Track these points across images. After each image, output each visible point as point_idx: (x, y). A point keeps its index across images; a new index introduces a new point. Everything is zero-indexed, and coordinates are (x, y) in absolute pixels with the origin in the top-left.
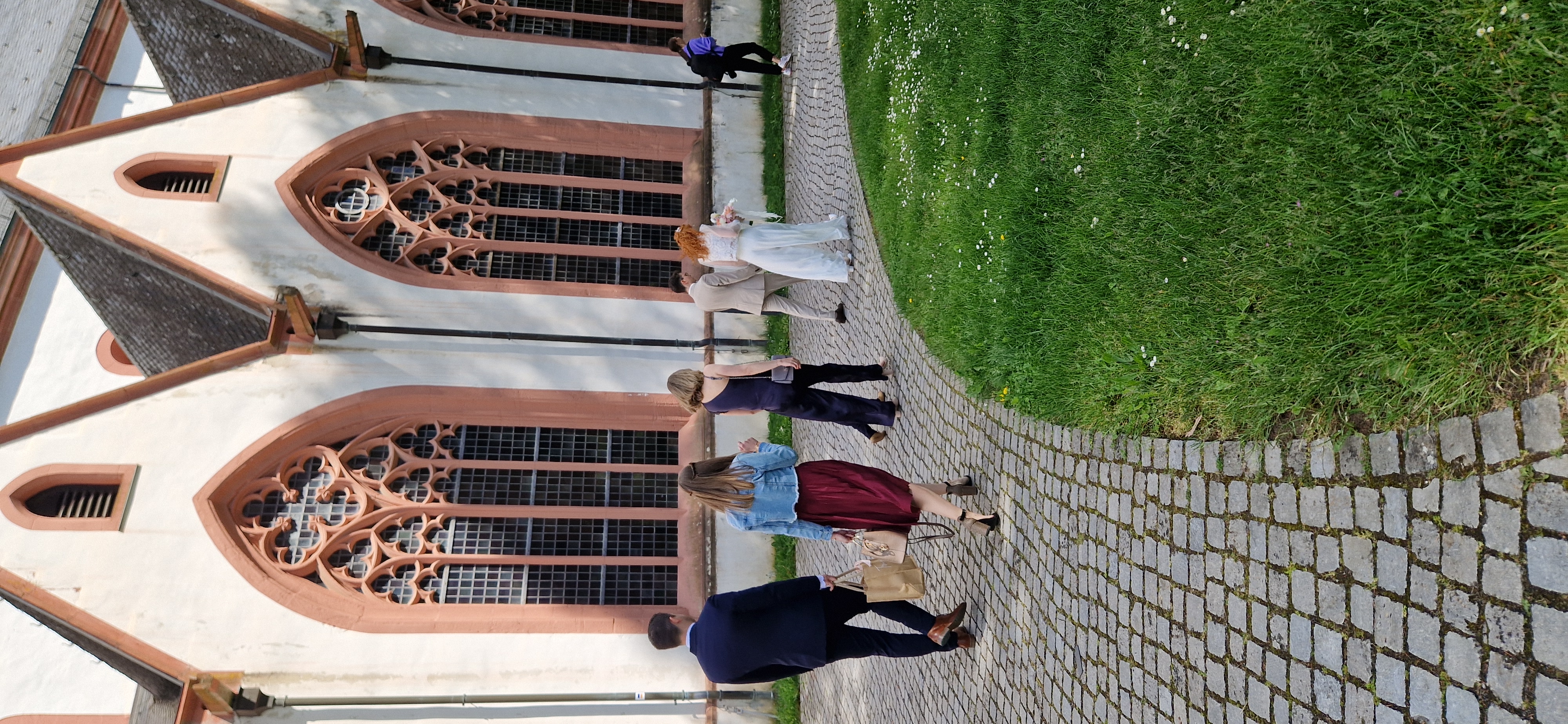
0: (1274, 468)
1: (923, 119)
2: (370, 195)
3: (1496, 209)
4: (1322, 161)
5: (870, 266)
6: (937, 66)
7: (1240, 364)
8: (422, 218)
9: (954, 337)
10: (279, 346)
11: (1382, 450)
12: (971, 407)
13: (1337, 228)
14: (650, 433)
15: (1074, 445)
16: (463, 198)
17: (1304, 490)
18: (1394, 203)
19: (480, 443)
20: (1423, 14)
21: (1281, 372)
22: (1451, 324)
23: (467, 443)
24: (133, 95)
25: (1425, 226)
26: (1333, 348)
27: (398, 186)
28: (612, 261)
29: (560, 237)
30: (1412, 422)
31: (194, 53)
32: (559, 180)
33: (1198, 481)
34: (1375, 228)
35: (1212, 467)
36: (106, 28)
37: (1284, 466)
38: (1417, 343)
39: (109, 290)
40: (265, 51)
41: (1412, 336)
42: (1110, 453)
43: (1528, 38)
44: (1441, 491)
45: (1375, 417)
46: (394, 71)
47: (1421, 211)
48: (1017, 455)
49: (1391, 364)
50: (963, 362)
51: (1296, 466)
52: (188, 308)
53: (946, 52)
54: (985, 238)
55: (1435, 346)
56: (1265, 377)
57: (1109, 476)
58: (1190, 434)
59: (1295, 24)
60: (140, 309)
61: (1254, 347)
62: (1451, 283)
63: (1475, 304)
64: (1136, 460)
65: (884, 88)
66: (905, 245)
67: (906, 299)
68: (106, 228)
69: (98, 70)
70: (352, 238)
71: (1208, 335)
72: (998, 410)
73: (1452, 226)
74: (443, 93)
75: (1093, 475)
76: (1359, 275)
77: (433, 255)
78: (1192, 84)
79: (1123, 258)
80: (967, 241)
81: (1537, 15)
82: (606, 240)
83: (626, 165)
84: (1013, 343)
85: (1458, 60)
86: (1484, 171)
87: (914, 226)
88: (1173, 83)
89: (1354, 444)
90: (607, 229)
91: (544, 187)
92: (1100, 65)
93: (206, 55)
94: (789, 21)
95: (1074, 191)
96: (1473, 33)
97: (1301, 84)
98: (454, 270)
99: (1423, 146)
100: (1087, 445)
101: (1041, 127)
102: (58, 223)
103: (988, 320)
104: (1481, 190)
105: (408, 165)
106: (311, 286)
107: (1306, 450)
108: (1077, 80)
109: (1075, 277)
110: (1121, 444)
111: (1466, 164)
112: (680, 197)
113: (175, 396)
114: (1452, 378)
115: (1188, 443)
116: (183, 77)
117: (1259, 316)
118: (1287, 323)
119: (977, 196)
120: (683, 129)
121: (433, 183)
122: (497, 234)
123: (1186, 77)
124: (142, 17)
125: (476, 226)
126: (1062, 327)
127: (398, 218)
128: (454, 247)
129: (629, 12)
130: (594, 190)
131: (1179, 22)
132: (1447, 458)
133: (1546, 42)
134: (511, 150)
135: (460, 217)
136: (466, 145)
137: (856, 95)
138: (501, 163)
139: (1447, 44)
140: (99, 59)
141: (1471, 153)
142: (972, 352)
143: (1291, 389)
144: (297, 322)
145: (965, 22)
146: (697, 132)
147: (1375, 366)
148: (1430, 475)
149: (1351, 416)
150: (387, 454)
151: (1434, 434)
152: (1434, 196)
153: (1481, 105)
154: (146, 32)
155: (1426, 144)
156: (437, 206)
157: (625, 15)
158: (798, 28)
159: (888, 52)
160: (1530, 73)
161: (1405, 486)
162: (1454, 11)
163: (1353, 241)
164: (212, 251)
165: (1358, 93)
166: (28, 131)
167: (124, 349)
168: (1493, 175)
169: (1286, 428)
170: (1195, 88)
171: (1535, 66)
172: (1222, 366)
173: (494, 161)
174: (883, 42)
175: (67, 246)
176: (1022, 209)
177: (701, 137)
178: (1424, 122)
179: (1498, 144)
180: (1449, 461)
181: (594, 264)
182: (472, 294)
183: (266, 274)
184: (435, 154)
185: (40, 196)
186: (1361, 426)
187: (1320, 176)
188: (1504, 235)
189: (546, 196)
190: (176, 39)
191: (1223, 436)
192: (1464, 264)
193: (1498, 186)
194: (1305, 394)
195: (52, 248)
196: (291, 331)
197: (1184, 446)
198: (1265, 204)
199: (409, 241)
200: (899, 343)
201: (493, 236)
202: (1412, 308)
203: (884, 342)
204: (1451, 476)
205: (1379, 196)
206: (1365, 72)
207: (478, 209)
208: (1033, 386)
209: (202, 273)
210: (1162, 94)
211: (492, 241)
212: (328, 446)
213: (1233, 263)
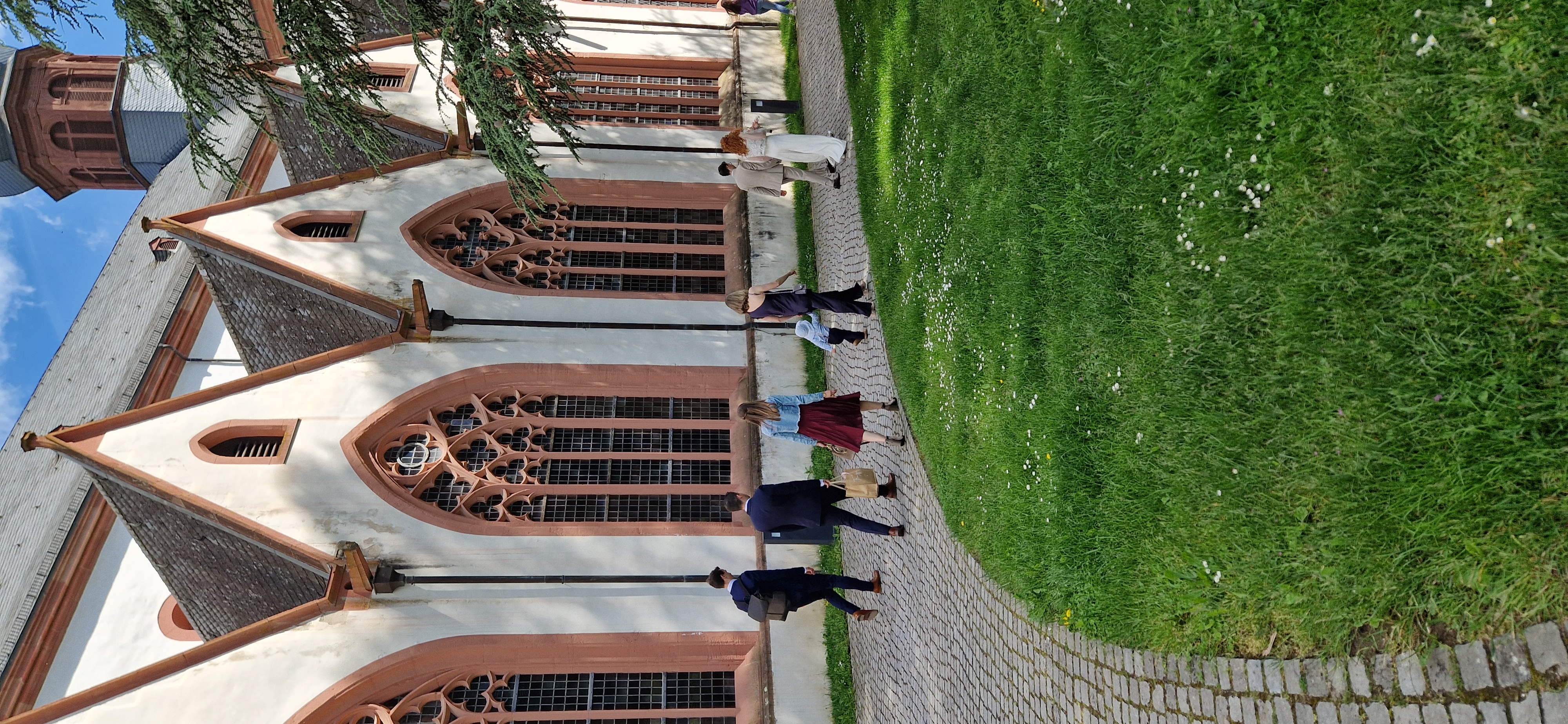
0: (1362, 687)
1: (959, 347)
2: (430, 448)
3: (1539, 409)
4: (1357, 370)
5: (919, 491)
6: (969, 297)
7: (1308, 577)
8: (479, 467)
9: (1010, 559)
10: (336, 603)
11: (1471, 663)
12: (1035, 633)
13: (1384, 435)
14: (706, 675)
15: (1147, 669)
16: (518, 445)
17: (1396, 710)
18: (1437, 407)
19: (533, 693)
20: (1432, 229)
21: (1351, 583)
22: (1516, 527)
23: (519, 694)
24: (211, 368)
25: (1471, 429)
26: (1401, 556)
27: (457, 438)
28: (663, 498)
29: (612, 478)
30: (1496, 629)
31: (271, 327)
32: (611, 423)
33: (1283, 704)
34: (1422, 432)
35: (1295, 688)
36: (192, 309)
37: (1372, 684)
38: (1485, 547)
39: (176, 555)
40: (337, 321)
41: (1479, 540)
42: (1186, 676)
43: (1538, 246)
44: (1540, 704)
45: (1458, 627)
46: (456, 331)
47: (1464, 414)
48: (1089, 683)
49: (1464, 570)
50: (1022, 586)
51: (1384, 683)
52: (251, 569)
53: (976, 283)
54: (1032, 458)
55: (1505, 550)
56: (1335, 588)
57: (1188, 702)
58: (1267, 652)
59: (1308, 244)
60: (204, 573)
61: (1319, 558)
62: (1509, 485)
63: (1536, 506)
64: (1214, 683)
65: (919, 319)
66: (952, 468)
67: (958, 523)
68: (178, 495)
69: (182, 347)
70: (412, 490)
71: (1270, 547)
72: (1063, 634)
73: (1499, 429)
74: (500, 348)
75: (1171, 701)
76: (1415, 481)
77: (488, 503)
78: (1218, 302)
79: (1172, 472)
80: (1014, 462)
81: (1543, 225)
82: (657, 478)
83: (674, 405)
84: (1071, 562)
85: (1473, 270)
86: (1520, 374)
87: (959, 449)
88: (1198, 302)
89: (1440, 657)
90: (658, 468)
91: (596, 430)
92: (1125, 289)
93: (282, 327)
94: (825, 263)
95: (1115, 408)
96: (1483, 244)
97: (1323, 298)
98: (509, 516)
99: (1455, 352)
100: (1161, 668)
101: (1075, 348)
102: (133, 493)
103: (1042, 540)
104: (1521, 392)
105: (466, 417)
106: (370, 540)
107: (1391, 666)
108: (1105, 303)
109: (1126, 493)
110: (1197, 666)
111: (1500, 367)
112: (728, 432)
113: (232, 659)
114: (1529, 582)
115: (1267, 662)
116: (260, 349)
117: (1320, 525)
118: (1349, 531)
119: (1019, 417)
120: (728, 368)
121: (490, 433)
122: (550, 478)
123: (1211, 296)
124: (226, 297)
125: (531, 472)
126: (1119, 545)
127: (456, 469)
128: (509, 494)
129: (675, 264)
130: (645, 431)
131: (1197, 246)
132: (1541, 668)
133: (1557, 250)
134: (565, 398)
135: (515, 464)
136: (522, 395)
137: (893, 327)
138: (555, 410)
139: (1461, 256)
140: (182, 338)
141: (1504, 356)
142: (1030, 574)
143: (1365, 601)
144: (357, 578)
145: (991, 256)
146: (742, 370)
147: (1447, 574)
148: (1525, 689)
149: (1433, 626)
150: (439, 710)
151: (1521, 643)
152: (1475, 399)
153: (1505, 310)
154: (228, 311)
155: (1457, 350)
156: (493, 454)
157: (671, 267)
158: (834, 269)
159: (921, 287)
160: (1547, 278)
161: (1502, 700)
162: (1462, 225)
163: (1402, 446)
164: (277, 511)
165: (1381, 304)
166: (112, 407)
167: (186, 614)
168: (1530, 377)
169: (1369, 643)
170: (1220, 306)
171: (1551, 272)
172: (1290, 579)
173: (548, 408)
174: (915, 278)
175: (139, 514)
176: (1065, 428)
177: (746, 375)
178: (1450, 329)
179: (1528, 347)
180: (1543, 671)
181: (646, 503)
182: (526, 539)
183: (327, 531)
184: (492, 406)
185: (118, 468)
186: (1445, 637)
187: (1357, 384)
188: (1553, 435)
189: (598, 438)
190: (256, 316)
191: (1302, 653)
192: (1518, 465)
193: (1538, 387)
194: (1381, 605)
195: (125, 518)
196: (349, 587)
197: (1262, 665)
198: (1307, 414)
199: (466, 490)
200: (955, 568)
201: (547, 481)
202: (1474, 512)
203: (940, 567)
204: (1548, 688)
205: (1419, 402)
206: (1384, 284)
207: (532, 455)
208: (1097, 607)
209: (265, 533)
210: (1189, 313)
211: (547, 484)
212: (381, 704)
213: (1284, 473)
